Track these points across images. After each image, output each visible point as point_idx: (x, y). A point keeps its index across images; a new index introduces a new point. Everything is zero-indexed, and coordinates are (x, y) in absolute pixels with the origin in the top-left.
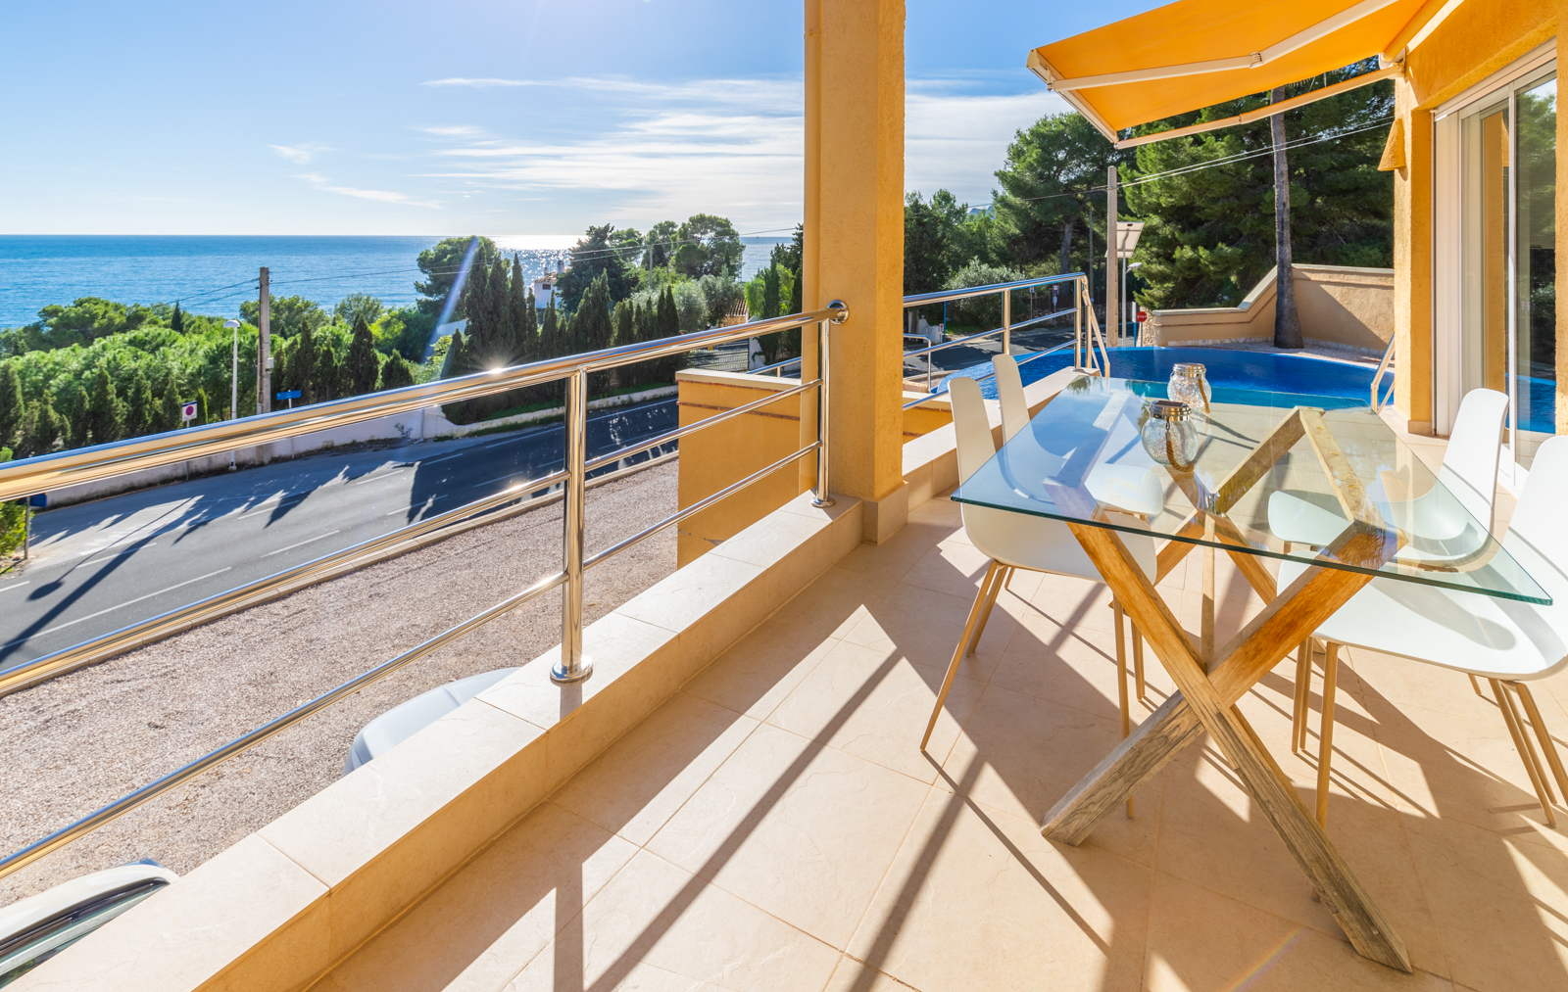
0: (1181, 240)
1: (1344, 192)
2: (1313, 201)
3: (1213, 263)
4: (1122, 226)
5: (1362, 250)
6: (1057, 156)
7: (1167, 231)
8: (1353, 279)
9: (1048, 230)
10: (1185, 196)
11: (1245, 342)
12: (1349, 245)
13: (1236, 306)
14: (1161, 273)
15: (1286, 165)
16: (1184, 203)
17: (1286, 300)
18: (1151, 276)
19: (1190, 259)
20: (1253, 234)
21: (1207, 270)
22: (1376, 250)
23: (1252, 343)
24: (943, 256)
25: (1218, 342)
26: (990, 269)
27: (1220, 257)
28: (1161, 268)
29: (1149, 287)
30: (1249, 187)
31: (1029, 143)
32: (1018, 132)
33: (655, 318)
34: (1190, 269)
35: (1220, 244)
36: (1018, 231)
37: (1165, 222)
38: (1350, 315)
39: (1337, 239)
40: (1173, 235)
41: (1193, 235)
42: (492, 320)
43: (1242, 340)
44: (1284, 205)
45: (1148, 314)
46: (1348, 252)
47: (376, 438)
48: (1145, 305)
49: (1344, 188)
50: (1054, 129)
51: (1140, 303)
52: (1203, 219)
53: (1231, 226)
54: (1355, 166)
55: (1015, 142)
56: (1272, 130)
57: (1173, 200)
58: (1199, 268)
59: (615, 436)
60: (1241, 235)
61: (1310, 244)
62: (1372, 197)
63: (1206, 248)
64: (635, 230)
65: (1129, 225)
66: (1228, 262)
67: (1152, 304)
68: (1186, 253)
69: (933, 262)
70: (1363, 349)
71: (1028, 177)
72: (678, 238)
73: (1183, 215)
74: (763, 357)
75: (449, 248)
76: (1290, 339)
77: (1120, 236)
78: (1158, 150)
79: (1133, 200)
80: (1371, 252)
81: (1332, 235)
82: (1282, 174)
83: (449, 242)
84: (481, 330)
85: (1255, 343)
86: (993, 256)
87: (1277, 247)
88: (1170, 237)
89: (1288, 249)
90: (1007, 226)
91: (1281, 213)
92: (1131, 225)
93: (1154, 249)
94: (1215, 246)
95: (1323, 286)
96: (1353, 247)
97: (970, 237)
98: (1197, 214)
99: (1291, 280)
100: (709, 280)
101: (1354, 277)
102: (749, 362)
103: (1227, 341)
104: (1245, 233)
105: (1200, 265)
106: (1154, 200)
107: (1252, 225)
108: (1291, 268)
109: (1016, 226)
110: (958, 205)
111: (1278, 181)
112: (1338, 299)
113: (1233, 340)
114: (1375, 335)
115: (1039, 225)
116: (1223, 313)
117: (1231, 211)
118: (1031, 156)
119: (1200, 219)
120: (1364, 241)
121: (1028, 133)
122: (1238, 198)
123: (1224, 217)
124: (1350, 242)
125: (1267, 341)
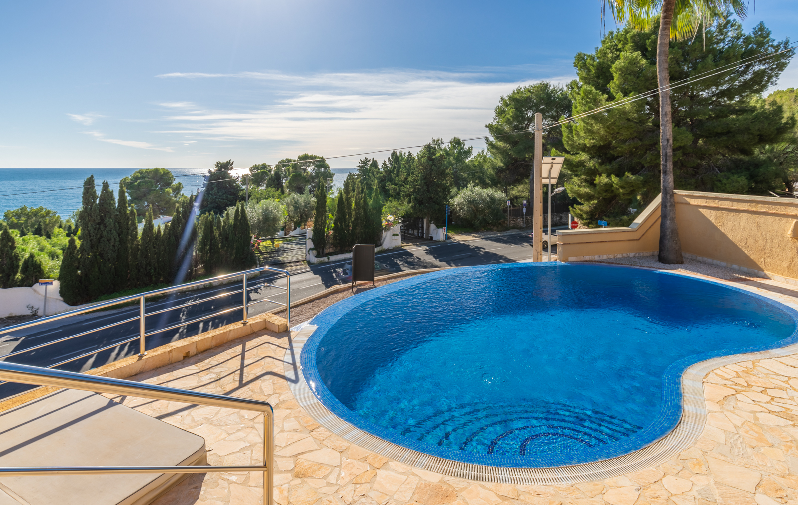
0: (600, 170)
1: (719, 135)
2: (695, 141)
3: (622, 187)
4: (547, 159)
5: (732, 178)
6: (527, 114)
7: (591, 164)
8: (726, 205)
9: (522, 163)
10: (602, 138)
11: (634, 257)
12: (723, 174)
13: (628, 226)
14: (587, 194)
15: (670, 107)
16: (602, 143)
17: (668, 222)
18: (580, 196)
19: (606, 184)
20: (652, 166)
21: (618, 192)
22: (743, 178)
23: (640, 258)
24: (447, 181)
25: (612, 256)
26: (481, 190)
27: (627, 183)
28: (587, 190)
29: (580, 204)
30: (649, 131)
31: (507, 105)
32: (502, 98)
33: (231, 226)
34: (606, 191)
35: (627, 173)
36: (502, 164)
37: (590, 158)
38: (723, 235)
39: (713, 170)
40: (595, 167)
41: (608, 167)
42: (99, 229)
43: (632, 255)
44: (668, 140)
45: (579, 223)
46: (721, 179)
47: (14, 315)
48: (577, 217)
49: (719, 131)
50: (524, 95)
51: (573, 215)
52: (616, 155)
53: (636, 160)
54: (726, 116)
55: (500, 105)
56: (658, 76)
57: (594, 141)
58: (613, 191)
59: (183, 315)
60: (643, 167)
61: (694, 173)
62: (739, 138)
63: (617, 176)
64: (267, 164)
65: (553, 159)
66: (633, 186)
67: (581, 215)
68: (603, 180)
69: (439, 186)
70: (735, 266)
71: (507, 128)
72: (291, 169)
73: (602, 152)
74: (315, 252)
75: (139, 175)
76: (672, 256)
77: (545, 168)
78: (583, 104)
79: (567, 142)
80: (739, 179)
81: (709, 166)
82: (666, 114)
83: (141, 172)
84: (90, 236)
85: (643, 257)
86: (487, 181)
87: (662, 177)
88: (593, 168)
89: (671, 179)
90: (496, 161)
91: (665, 148)
92: (554, 159)
93: (583, 177)
94: (624, 175)
95: (701, 210)
96: (725, 176)
97: (473, 168)
98: (611, 151)
99: (673, 205)
100: (295, 196)
101: (727, 203)
102: (306, 255)
103: (619, 256)
104: (646, 165)
105: (613, 189)
106: (582, 141)
107: (651, 159)
108: (674, 194)
109: (501, 161)
110: (466, 147)
111: (663, 120)
112: (713, 221)
113: (625, 255)
114: (745, 254)
115: (516, 160)
116: (616, 232)
117: (636, 149)
118: (509, 114)
119: (614, 155)
120: (733, 171)
121: (507, 98)
122: (641, 140)
123: (632, 154)
124: (724, 172)
125: (653, 255)
